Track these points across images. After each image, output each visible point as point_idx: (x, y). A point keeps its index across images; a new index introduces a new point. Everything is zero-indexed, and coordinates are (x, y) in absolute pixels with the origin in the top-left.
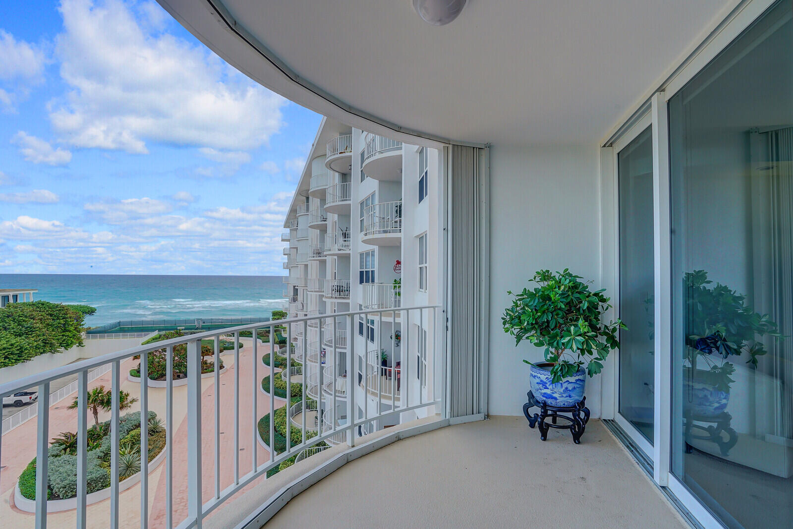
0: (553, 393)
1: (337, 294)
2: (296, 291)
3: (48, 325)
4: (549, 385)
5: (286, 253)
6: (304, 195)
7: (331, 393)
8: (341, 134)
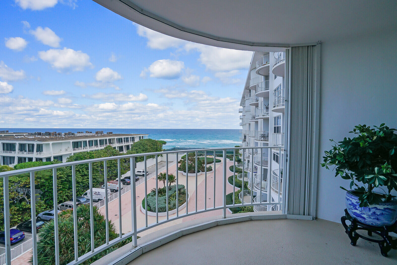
0: (361, 214)
1: (262, 139)
2: (245, 137)
3: (152, 147)
4: (359, 208)
5: (241, 118)
6: (248, 89)
7: (259, 188)
8: (264, 55)
